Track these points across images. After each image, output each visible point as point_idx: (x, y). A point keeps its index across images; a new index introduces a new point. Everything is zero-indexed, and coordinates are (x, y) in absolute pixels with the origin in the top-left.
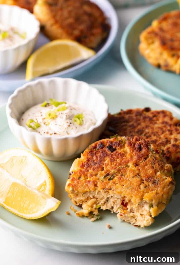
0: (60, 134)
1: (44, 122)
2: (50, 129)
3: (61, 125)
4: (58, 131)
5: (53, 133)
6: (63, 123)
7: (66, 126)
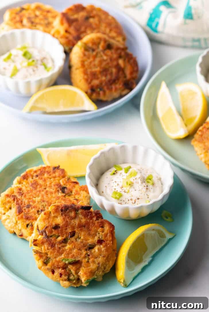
0: (142, 198)
1: (123, 190)
2: (132, 196)
3: (140, 190)
4: (140, 196)
5: (137, 199)
6: (141, 187)
7: (145, 190)
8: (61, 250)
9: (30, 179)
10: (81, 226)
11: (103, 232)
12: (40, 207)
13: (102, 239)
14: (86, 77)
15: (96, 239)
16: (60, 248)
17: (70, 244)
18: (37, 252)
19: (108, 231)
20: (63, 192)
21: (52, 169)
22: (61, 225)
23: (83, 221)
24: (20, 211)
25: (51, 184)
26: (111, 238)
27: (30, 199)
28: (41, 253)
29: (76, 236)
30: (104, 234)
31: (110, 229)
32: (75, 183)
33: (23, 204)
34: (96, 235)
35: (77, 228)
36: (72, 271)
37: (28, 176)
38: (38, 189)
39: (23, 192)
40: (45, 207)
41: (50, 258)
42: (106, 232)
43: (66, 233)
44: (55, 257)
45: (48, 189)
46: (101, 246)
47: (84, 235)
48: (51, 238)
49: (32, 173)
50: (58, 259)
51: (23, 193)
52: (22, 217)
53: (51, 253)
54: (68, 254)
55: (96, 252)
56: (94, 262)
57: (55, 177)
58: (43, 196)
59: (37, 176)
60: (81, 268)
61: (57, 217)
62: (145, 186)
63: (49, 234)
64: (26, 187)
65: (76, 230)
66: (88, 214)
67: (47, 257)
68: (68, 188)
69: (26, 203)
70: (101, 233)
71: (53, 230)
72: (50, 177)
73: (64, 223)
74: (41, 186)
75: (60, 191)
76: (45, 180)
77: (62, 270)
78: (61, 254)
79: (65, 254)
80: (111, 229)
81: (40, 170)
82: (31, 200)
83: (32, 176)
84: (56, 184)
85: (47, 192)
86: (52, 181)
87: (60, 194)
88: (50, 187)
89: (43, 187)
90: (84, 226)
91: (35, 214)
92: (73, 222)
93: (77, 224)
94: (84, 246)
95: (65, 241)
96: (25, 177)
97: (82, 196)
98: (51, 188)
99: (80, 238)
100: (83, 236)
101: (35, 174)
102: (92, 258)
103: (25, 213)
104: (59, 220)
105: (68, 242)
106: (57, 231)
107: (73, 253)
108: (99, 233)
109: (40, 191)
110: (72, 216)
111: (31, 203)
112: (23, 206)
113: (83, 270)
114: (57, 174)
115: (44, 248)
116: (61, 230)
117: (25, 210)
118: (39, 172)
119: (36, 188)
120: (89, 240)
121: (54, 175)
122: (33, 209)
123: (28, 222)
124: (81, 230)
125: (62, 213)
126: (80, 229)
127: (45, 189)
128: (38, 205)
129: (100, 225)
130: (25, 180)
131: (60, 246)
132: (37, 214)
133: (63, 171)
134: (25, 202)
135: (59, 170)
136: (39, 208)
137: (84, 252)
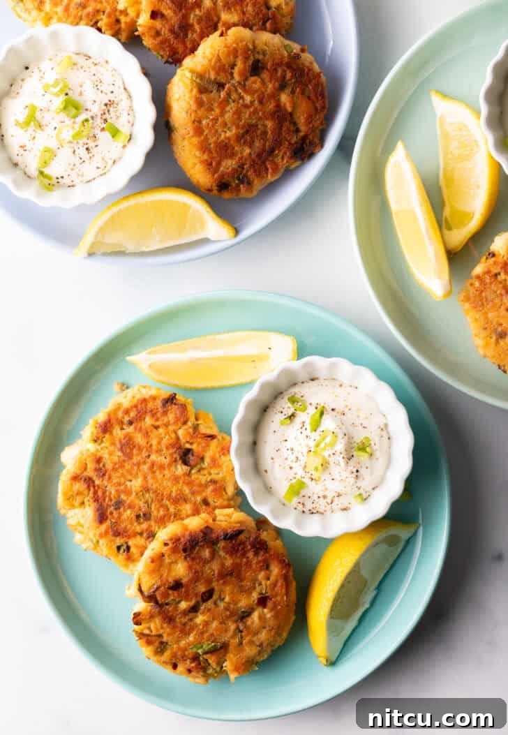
0: (346, 495)
1: (308, 475)
2: (326, 490)
3: (342, 480)
4: (342, 490)
5: (336, 495)
6: (344, 474)
7: (352, 480)
8: (188, 627)
9: (118, 433)
10: (224, 575)
11: (268, 579)
12: (142, 506)
13: (267, 595)
14: (205, 157)
15: (255, 596)
16: (185, 624)
17: (203, 613)
18: (141, 635)
19: (277, 576)
20: (185, 463)
21: (159, 403)
22: (184, 581)
23: (229, 562)
24: (102, 517)
25: (159, 443)
26: (284, 591)
27: (119, 484)
28: (148, 635)
29: (215, 597)
30: (270, 585)
31: (282, 571)
32: (209, 439)
33: (107, 499)
34: (255, 588)
35: (218, 581)
36: (210, 661)
37: (112, 426)
38: (135, 459)
39: (104, 466)
40: (151, 504)
41: (167, 643)
42: (273, 578)
43: (196, 595)
44: (178, 642)
45: (153, 457)
46: (266, 610)
47: (232, 593)
48: (167, 607)
49: (120, 415)
50: (183, 643)
51: (106, 472)
52: (106, 532)
53: (169, 635)
54: (202, 633)
55: (255, 625)
56: (251, 643)
57: (167, 425)
58: (145, 478)
59: (131, 423)
60: (228, 655)
61: (176, 562)
62: (353, 472)
63: (163, 600)
64: (111, 454)
65: (214, 585)
66: (238, 549)
67: (162, 643)
68: (195, 454)
69: (112, 496)
70: (263, 583)
71: (170, 592)
72: (157, 424)
73: (191, 575)
74: (140, 449)
75: (180, 462)
76: (147, 434)
77: (191, 663)
78: (187, 634)
79: (196, 634)
80: (284, 572)
81: (136, 406)
82: (122, 487)
83: (121, 423)
84: (170, 445)
85: (153, 464)
86: (163, 436)
87: (181, 469)
88: (159, 451)
89: (144, 454)
90: (231, 575)
91: (132, 524)
92: (209, 571)
93: (216, 572)
94: (232, 614)
95: (194, 609)
96: (106, 428)
97: (225, 469)
98: (161, 455)
99: (224, 599)
100: (229, 594)
101: (127, 419)
102: (248, 635)
103: (113, 521)
104: (180, 569)
105: (201, 611)
106: (178, 593)
107: (211, 631)
108: (260, 584)
109: (138, 464)
110: (205, 559)
111: (123, 497)
112: (107, 505)
113: (231, 660)
114: (171, 417)
115: (155, 626)
116: (185, 592)
117: (111, 513)
118: (133, 414)
119: (130, 456)
120: (240, 601)
121: (166, 420)
122: (129, 512)
123: (119, 541)
124: (224, 583)
125: (184, 554)
126: (221, 582)
127: (149, 456)
128: (137, 502)
129: (261, 566)
130: (107, 436)
131: (184, 620)
132: (136, 524)
133: (183, 407)
134: (110, 493)
135: (176, 407)
136: (140, 510)
137: (233, 627)
